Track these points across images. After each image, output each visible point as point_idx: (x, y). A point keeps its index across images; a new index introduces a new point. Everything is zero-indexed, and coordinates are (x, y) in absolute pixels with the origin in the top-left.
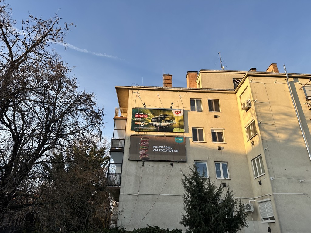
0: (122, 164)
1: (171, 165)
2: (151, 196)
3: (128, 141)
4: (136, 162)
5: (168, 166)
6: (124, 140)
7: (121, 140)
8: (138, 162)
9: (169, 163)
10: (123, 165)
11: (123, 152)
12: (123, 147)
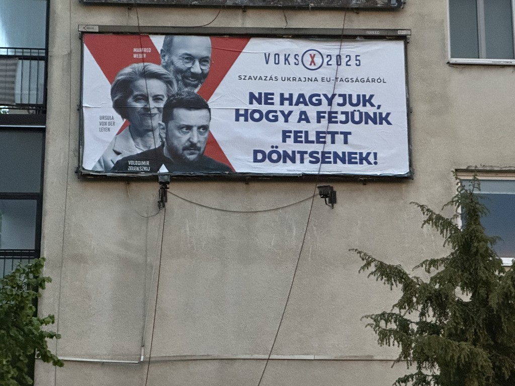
0: (39, 198)
1: (324, 195)
2: (212, 367)
3: (69, 64)
4: (121, 185)
5: (309, 206)
7: (27, 62)
8: (134, 186)
9: (312, 189)
11: (43, 131)
12: (41, 102)
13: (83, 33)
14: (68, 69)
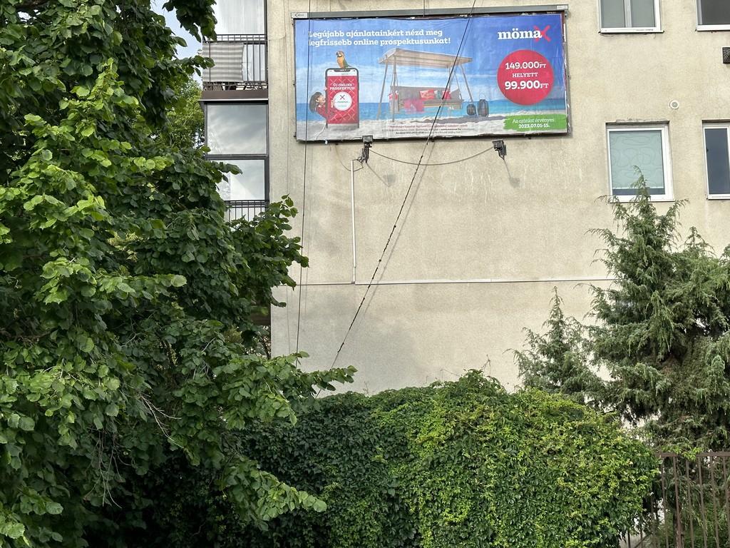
0: (266, 158)
1: (498, 149)
3: (285, 46)
4: (333, 146)
5: (483, 157)
6: (265, 43)
7: (250, 47)
8: (341, 147)
10: (272, 164)
11: (266, 102)
12: (263, 79)
13: (295, 19)
14: (284, 50)
